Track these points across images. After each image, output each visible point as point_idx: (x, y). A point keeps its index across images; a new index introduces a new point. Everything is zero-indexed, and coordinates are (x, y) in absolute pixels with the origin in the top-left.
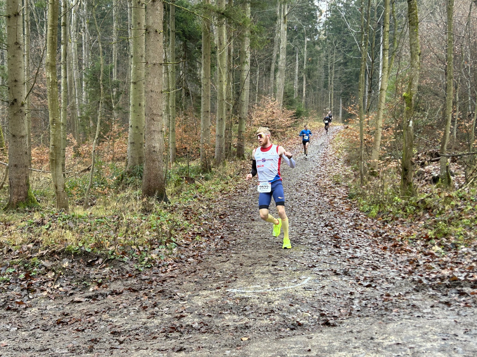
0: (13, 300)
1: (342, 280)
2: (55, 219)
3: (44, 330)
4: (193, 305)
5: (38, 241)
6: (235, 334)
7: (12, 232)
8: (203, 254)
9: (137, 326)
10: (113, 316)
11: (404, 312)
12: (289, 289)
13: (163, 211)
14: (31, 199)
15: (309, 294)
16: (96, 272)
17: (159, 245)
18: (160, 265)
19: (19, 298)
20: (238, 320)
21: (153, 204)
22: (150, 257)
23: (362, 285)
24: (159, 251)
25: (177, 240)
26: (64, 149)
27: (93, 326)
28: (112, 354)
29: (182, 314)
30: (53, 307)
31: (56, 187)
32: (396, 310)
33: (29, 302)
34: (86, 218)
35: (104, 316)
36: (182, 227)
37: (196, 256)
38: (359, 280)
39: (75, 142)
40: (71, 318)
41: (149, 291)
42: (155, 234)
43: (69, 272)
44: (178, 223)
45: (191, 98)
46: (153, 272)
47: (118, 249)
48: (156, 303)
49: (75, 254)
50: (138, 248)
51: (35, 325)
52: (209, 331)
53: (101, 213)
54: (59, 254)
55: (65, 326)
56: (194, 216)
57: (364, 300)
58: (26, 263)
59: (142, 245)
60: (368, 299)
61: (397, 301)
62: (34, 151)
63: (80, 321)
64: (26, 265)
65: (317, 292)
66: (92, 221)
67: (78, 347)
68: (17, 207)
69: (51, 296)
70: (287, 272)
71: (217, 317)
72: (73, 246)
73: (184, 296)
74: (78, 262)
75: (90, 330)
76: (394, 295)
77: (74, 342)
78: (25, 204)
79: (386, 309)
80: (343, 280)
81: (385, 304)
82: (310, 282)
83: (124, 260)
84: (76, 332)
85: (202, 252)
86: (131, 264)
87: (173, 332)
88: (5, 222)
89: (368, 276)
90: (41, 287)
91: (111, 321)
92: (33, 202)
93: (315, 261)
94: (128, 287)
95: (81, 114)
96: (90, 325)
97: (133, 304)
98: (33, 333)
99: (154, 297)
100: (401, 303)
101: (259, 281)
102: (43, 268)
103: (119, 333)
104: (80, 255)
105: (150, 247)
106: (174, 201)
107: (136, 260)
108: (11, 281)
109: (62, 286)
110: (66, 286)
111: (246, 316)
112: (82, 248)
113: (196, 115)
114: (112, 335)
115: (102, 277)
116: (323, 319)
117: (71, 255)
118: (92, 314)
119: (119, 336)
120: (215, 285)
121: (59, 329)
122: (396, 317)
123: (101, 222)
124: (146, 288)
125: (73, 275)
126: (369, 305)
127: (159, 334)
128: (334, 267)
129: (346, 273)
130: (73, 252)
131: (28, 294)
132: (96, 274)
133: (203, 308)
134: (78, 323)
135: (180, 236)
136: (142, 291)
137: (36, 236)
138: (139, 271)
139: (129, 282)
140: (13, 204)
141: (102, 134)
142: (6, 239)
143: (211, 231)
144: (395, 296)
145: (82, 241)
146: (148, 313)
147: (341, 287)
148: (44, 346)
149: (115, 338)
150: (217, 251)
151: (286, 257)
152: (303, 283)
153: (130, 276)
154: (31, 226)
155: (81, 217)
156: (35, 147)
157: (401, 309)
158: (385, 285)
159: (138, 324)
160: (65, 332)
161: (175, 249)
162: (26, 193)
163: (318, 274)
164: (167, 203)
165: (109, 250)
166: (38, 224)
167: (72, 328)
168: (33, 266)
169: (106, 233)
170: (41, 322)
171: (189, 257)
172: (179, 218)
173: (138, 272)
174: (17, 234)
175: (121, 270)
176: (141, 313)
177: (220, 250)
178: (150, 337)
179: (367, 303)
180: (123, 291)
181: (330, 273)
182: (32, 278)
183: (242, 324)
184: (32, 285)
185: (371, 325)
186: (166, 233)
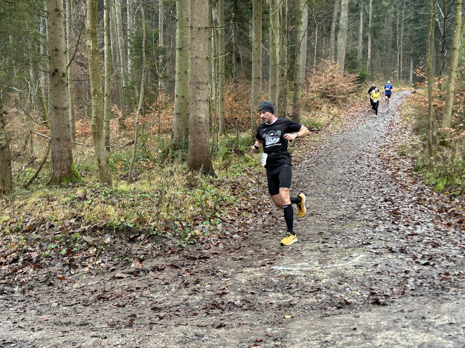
0: (54, 276)
1: (397, 257)
2: (98, 194)
3: (84, 305)
4: (236, 282)
5: (80, 216)
6: (278, 312)
7: (54, 207)
8: (249, 230)
9: (178, 302)
10: (155, 292)
11: (462, 291)
12: (339, 266)
13: (209, 186)
14: (74, 174)
15: (360, 272)
16: (138, 248)
17: (203, 221)
18: (204, 242)
19: (61, 274)
20: (282, 298)
21: (198, 179)
22: (193, 233)
23: (419, 263)
24: (203, 227)
25: (222, 216)
26: (108, 122)
27: (134, 301)
28: (151, 329)
29: (224, 291)
30: (94, 283)
31: (99, 162)
32: (453, 289)
33: (70, 277)
34: (129, 193)
35: (145, 293)
36: (228, 202)
37: (242, 233)
38: (416, 257)
39: (120, 114)
40: (112, 293)
41: (192, 267)
42: (200, 209)
43: (110, 248)
44: (224, 198)
45: (242, 63)
46: (196, 248)
47: (160, 224)
48: (198, 280)
49: (117, 229)
50: (182, 224)
51: (77, 301)
52: (251, 308)
53: (145, 188)
54: (101, 229)
55: (105, 301)
56: (242, 191)
57: (420, 279)
58: (68, 239)
59: (185, 221)
60: (424, 278)
61: (456, 280)
62: (78, 124)
63: (121, 296)
64: (67, 240)
65: (368, 270)
66: (135, 196)
67: (118, 322)
68: (61, 182)
69: (93, 272)
70: (338, 249)
71: (260, 295)
72: (115, 222)
73: (226, 273)
74: (121, 238)
75: (131, 306)
76: (453, 274)
77: (114, 317)
78: (69, 179)
79: (443, 288)
80: (399, 257)
81: (443, 283)
82: (363, 259)
83: (166, 235)
84: (116, 307)
85: (248, 229)
86: (174, 240)
87: (214, 309)
88: (48, 198)
89: (427, 253)
90: (83, 262)
91: (152, 297)
92: (77, 177)
93: (369, 238)
94: (170, 264)
95: (126, 84)
96: (130, 300)
97: (175, 280)
98: (74, 308)
99: (197, 274)
100: (460, 281)
101: (306, 259)
102: (85, 244)
103: (160, 309)
104: (123, 230)
105: (193, 223)
106: (220, 175)
107: (179, 236)
108: (52, 257)
109: (103, 262)
110: (108, 262)
111: (291, 294)
112: (124, 224)
113: (247, 83)
114: (153, 311)
115: (144, 253)
116: (374, 298)
117: (113, 231)
118: (133, 290)
119: (159, 312)
120: (260, 262)
121: (100, 304)
122: (453, 297)
123: (145, 197)
124: (189, 265)
125: (115, 250)
126: (425, 284)
127: (200, 311)
128: (390, 245)
129: (402, 251)
130: (115, 227)
131: (70, 269)
132: (138, 250)
133: (246, 285)
134: (119, 299)
135: (226, 212)
136: (184, 268)
137: (78, 211)
138: (182, 247)
139: (171, 258)
140: (56, 179)
141: (147, 104)
142: (48, 214)
143: (259, 207)
144: (455, 275)
145: (124, 216)
146: (189, 289)
147: (395, 266)
148: (85, 321)
149: (155, 314)
150: (264, 227)
151: (338, 234)
152: (354, 261)
153: (173, 253)
154: (73, 201)
155: (123, 191)
156: (79, 120)
157: (459, 288)
158: (444, 263)
159: (179, 300)
160: (105, 308)
161: (219, 225)
162: (69, 168)
163: (372, 252)
164: (213, 177)
165: (151, 225)
166: (80, 199)
167: (112, 303)
168: (75, 241)
169: (149, 208)
170: (82, 298)
171: (234, 233)
172: (226, 193)
173: (180, 249)
174: (59, 209)
175: (163, 246)
176: (183, 289)
177: (267, 226)
178: (191, 313)
179: (422, 282)
180: (165, 267)
181: (384, 251)
182: (74, 253)
183: (286, 302)
184: (73, 261)
185: (424, 304)
186: (211, 208)
